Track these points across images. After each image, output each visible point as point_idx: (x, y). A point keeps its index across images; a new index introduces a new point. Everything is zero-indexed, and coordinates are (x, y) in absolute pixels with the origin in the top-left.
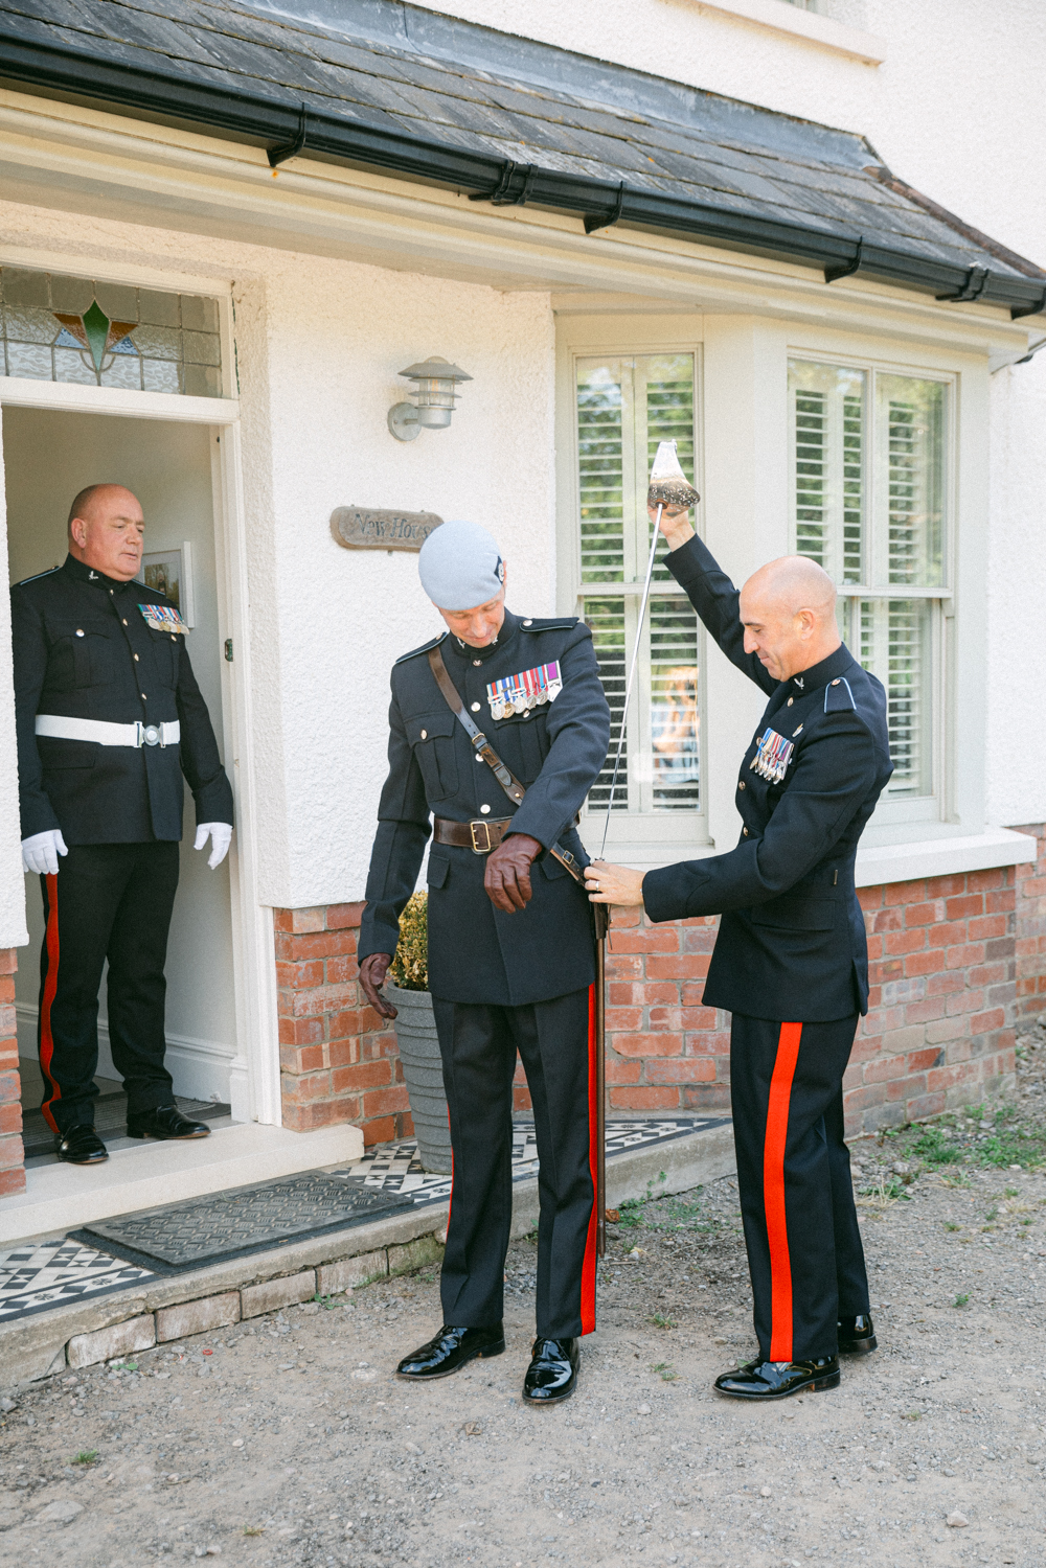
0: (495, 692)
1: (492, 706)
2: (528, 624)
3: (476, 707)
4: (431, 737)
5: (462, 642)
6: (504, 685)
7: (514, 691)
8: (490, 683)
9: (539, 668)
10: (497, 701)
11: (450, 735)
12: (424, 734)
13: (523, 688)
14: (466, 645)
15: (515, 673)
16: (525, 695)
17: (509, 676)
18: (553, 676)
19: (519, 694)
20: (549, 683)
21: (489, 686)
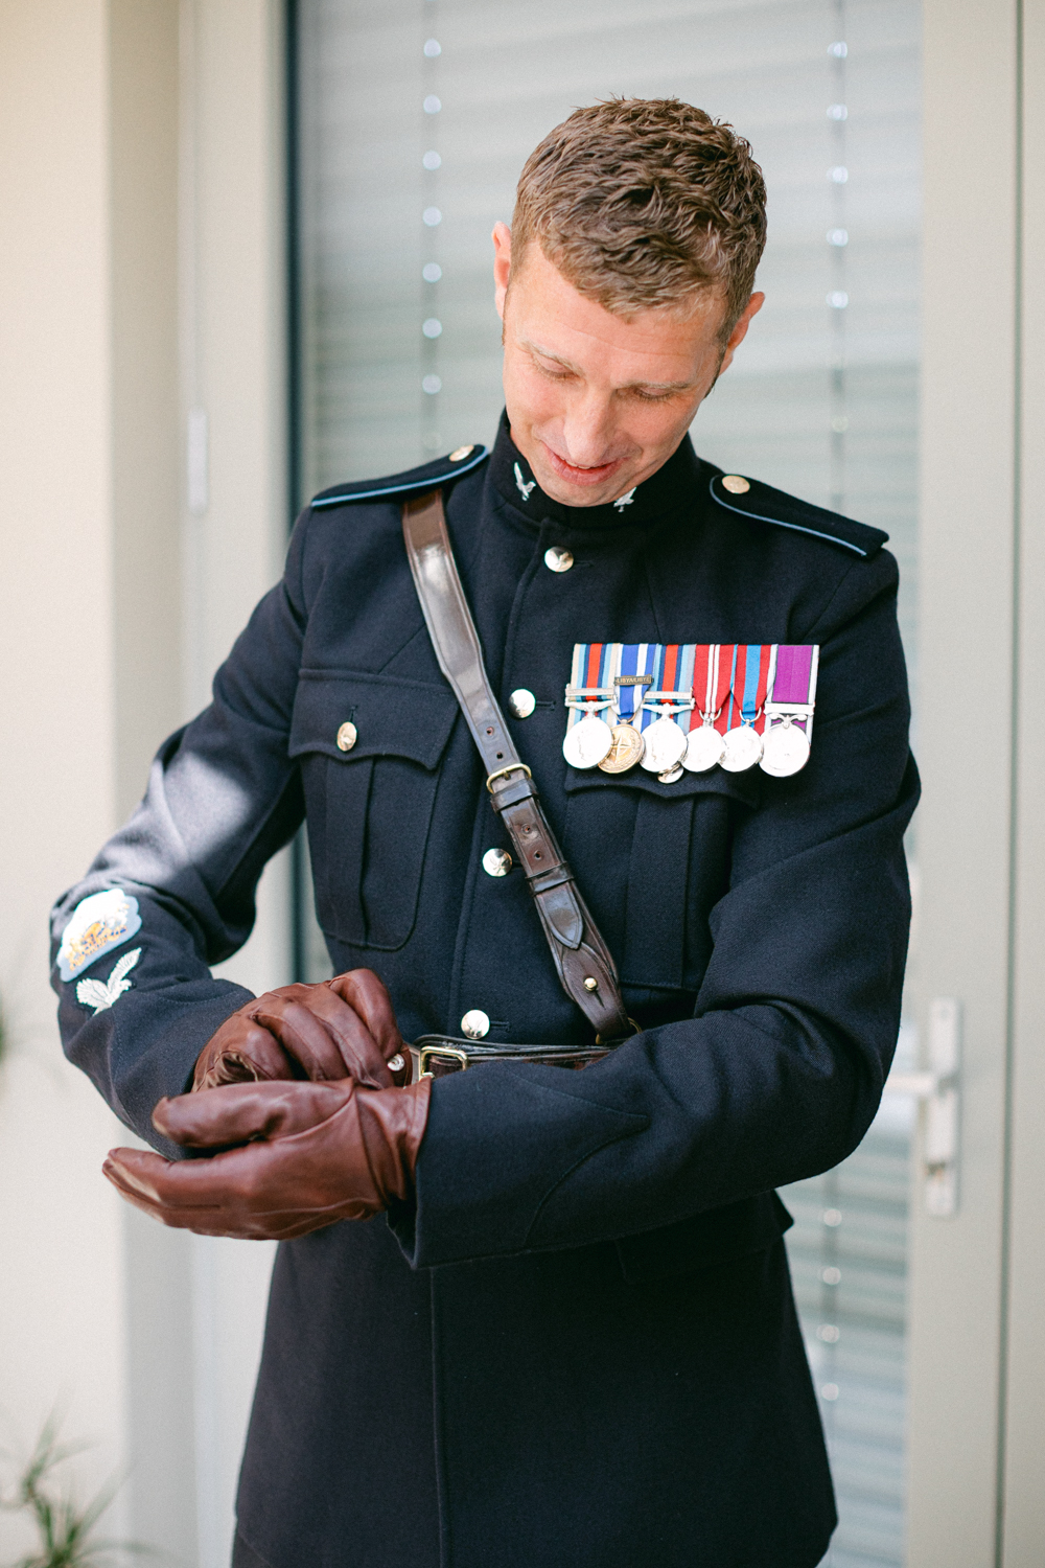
0: (594, 676)
1: (573, 715)
2: (736, 486)
3: (524, 701)
4: (364, 751)
5: (528, 476)
6: (629, 665)
7: (653, 694)
8: (588, 641)
9: (754, 651)
10: (592, 706)
11: (430, 763)
12: (347, 735)
13: (684, 694)
14: (537, 491)
15: (670, 636)
16: (685, 719)
17: (652, 641)
18: (787, 691)
19: (667, 709)
20: (772, 710)
21: (579, 651)
